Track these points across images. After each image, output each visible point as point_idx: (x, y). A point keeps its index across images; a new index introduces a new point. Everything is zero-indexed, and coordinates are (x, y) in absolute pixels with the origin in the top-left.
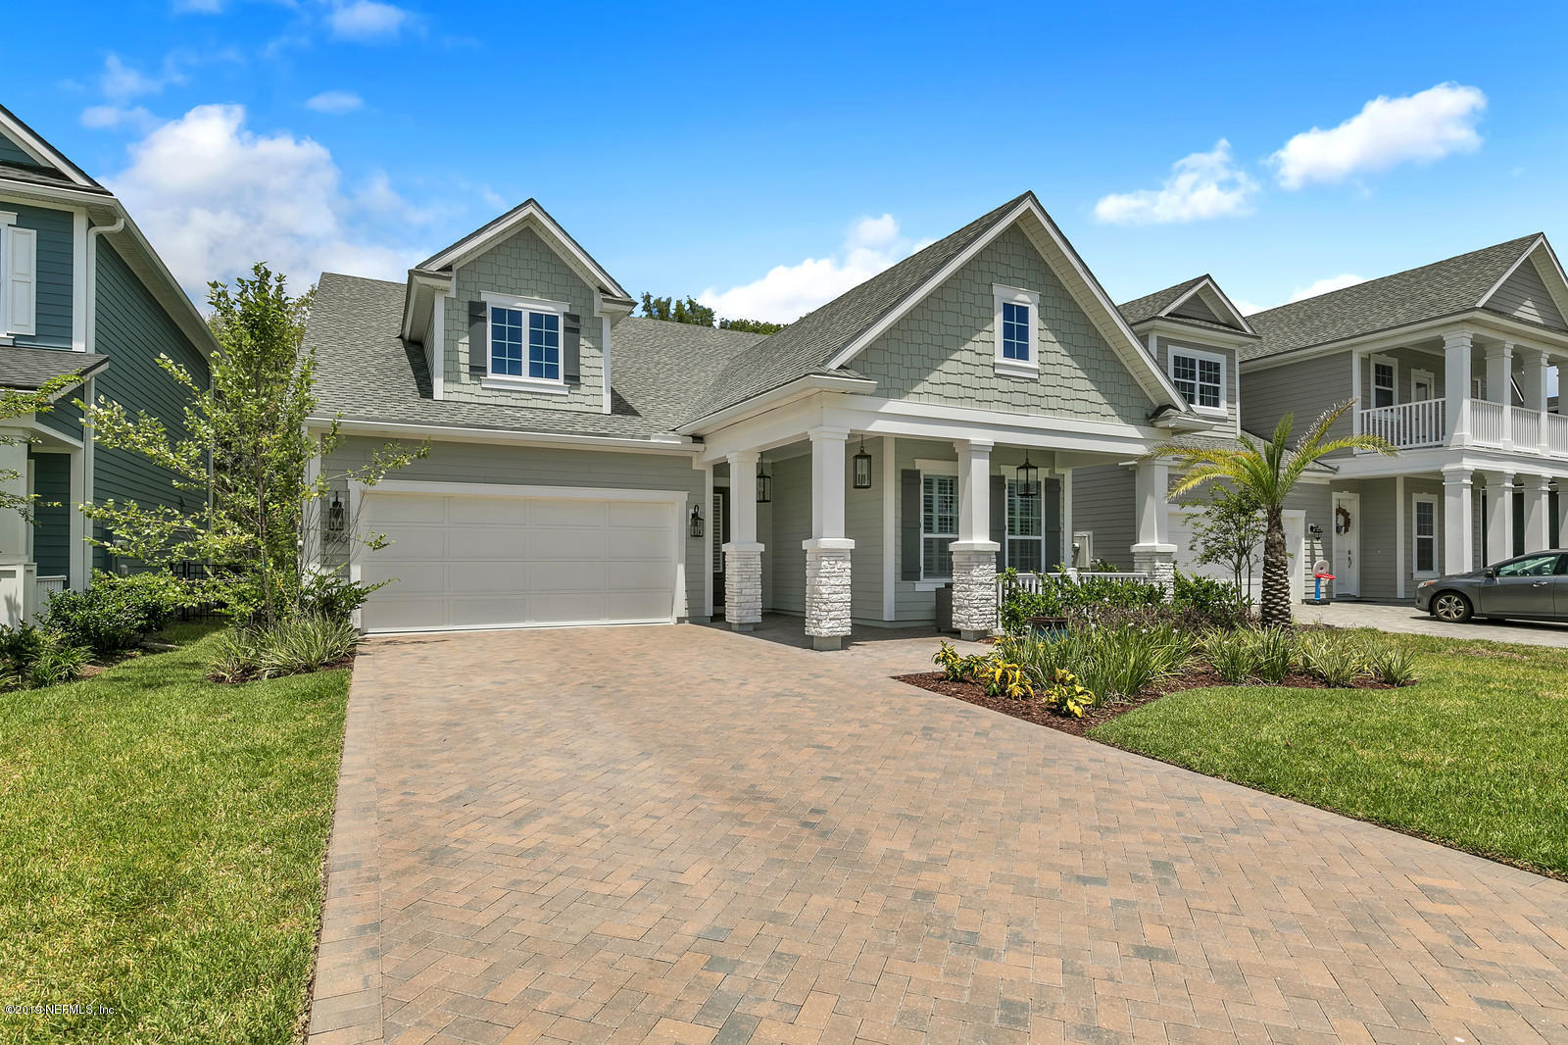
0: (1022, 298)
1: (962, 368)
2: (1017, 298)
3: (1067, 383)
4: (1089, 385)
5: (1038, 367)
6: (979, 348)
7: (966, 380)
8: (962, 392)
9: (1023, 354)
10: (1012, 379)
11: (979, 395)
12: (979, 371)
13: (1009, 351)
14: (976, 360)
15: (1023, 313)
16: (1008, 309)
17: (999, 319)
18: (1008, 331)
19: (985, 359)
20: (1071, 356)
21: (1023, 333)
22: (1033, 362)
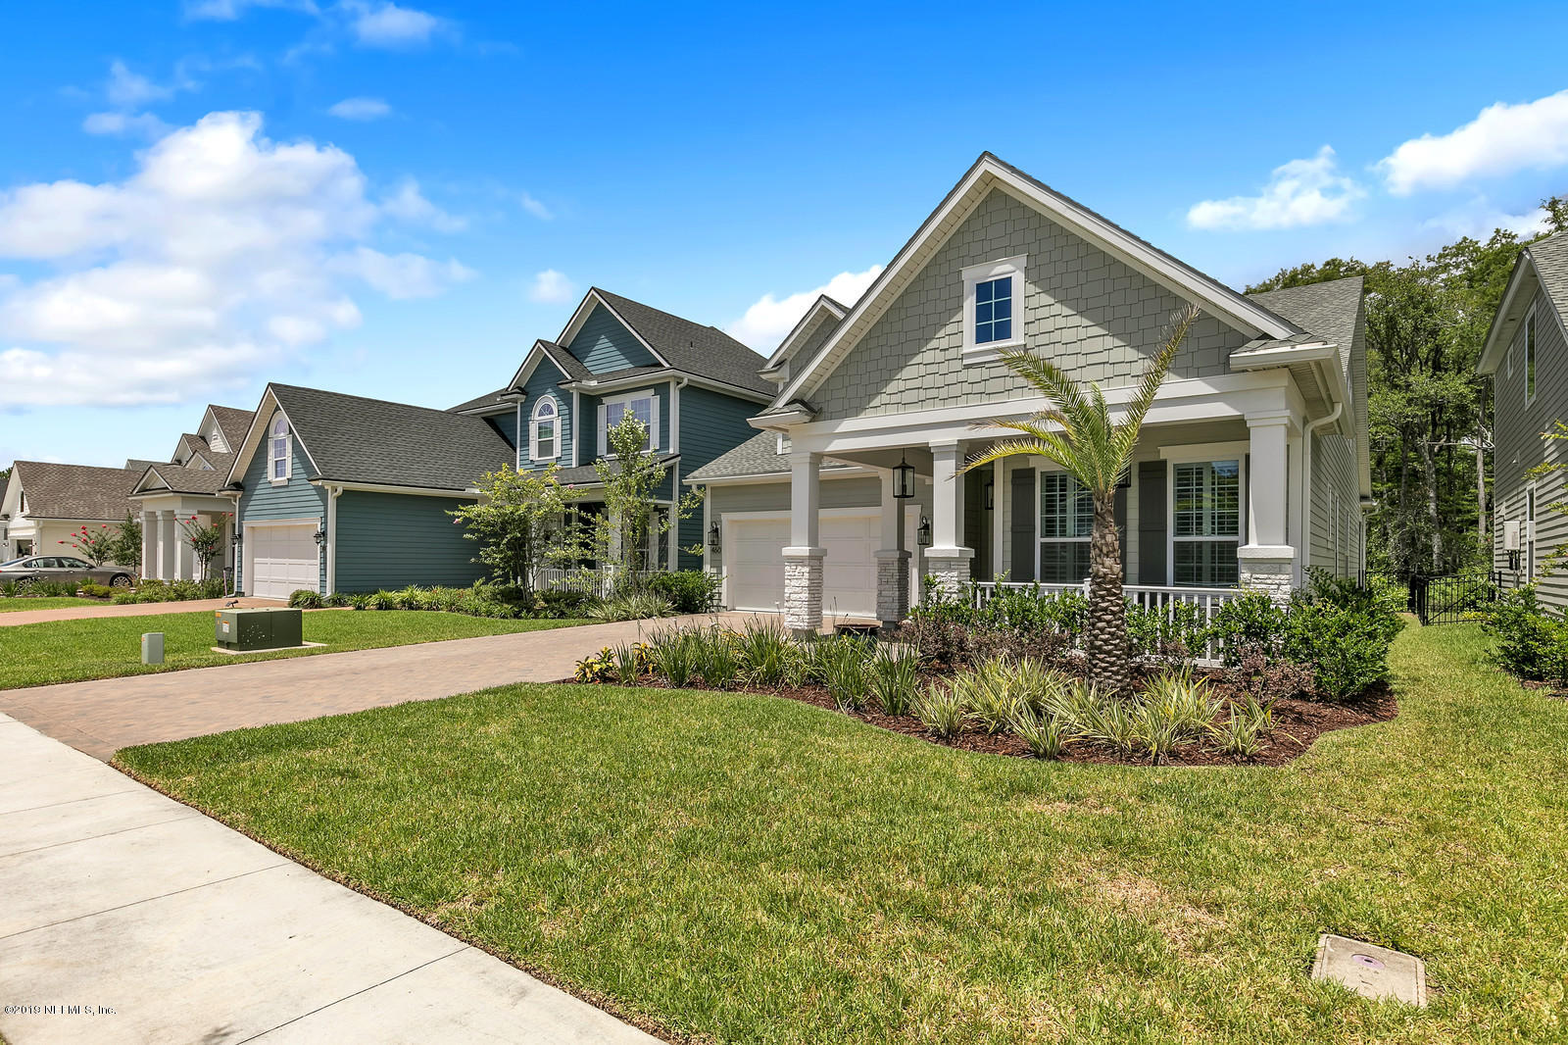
0: (1000, 269)
1: (922, 370)
2: (993, 273)
3: (1071, 349)
4: (1110, 341)
5: (1023, 342)
6: (944, 344)
7: (928, 381)
8: (922, 394)
9: (1004, 332)
10: (987, 366)
11: (943, 393)
12: (943, 368)
13: (982, 335)
14: (940, 356)
15: (1004, 286)
16: (983, 290)
17: (970, 305)
18: (982, 313)
19: (951, 354)
20: (1080, 313)
21: (1005, 309)
22: (1017, 338)
